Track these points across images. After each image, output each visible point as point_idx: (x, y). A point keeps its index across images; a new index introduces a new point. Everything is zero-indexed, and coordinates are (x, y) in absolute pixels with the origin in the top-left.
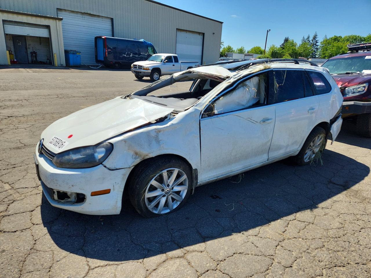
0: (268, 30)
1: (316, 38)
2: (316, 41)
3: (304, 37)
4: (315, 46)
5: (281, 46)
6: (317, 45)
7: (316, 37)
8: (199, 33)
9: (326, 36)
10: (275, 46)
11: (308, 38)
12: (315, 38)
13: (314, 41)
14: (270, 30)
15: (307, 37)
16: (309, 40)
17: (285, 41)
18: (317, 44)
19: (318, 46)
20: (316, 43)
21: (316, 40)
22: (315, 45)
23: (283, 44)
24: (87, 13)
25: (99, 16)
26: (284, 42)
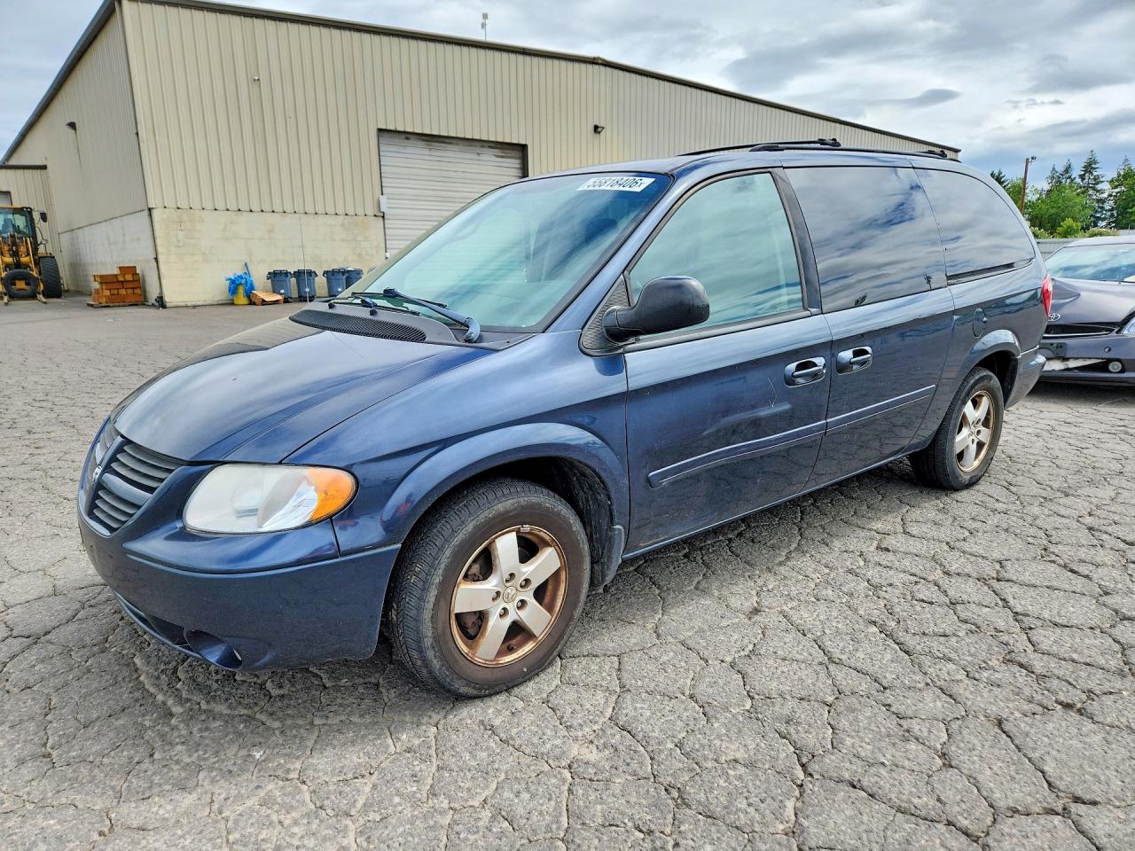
0: (1028, 159)
1: (1095, 168)
2: (1095, 179)
3: (1054, 169)
4: (1091, 192)
6: (1098, 191)
7: (1093, 166)
9: (1126, 160)
11: (1067, 171)
12: (1089, 167)
13: (1087, 178)
15: (1063, 169)
16: (1070, 177)
18: (1099, 187)
19: (1101, 191)
20: (1097, 184)
21: (1095, 174)
22: (1094, 189)
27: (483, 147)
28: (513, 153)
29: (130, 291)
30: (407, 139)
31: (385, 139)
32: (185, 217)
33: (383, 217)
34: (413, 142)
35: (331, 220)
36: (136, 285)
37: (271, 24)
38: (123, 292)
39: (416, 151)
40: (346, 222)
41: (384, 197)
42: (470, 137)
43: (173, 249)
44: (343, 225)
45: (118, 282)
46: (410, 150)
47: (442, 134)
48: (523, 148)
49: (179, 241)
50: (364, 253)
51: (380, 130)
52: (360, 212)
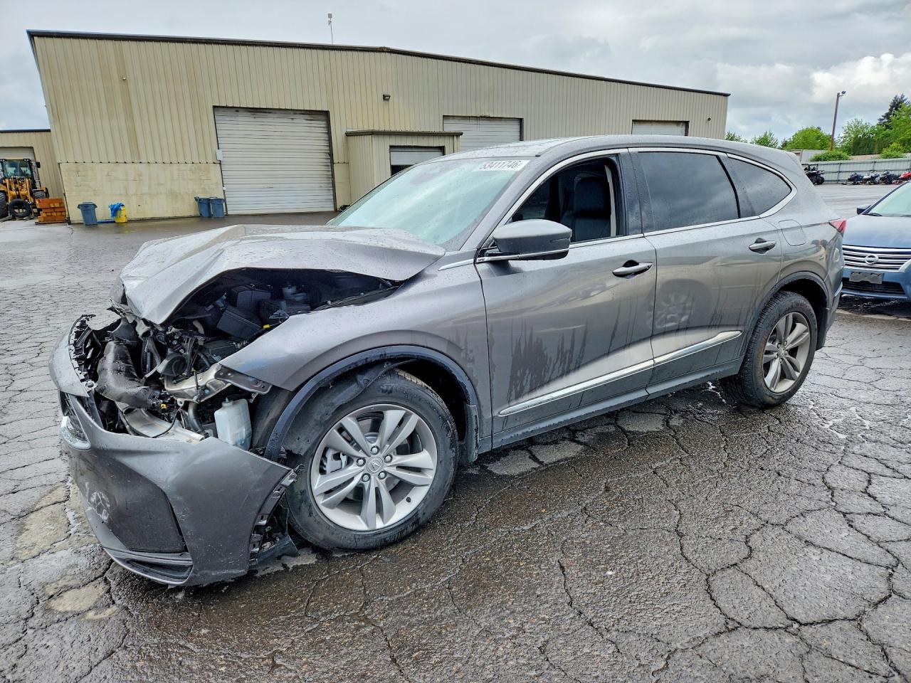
0: (839, 94)
5: (881, 120)
8: (678, 123)
10: (863, 123)
14: (843, 93)
17: (892, 107)
23: (887, 116)
24: (485, 117)
25: (501, 119)
26: (891, 110)
27: (295, 114)
28: (320, 117)
29: (59, 214)
30: (237, 111)
31: (219, 113)
32: (81, 168)
33: (220, 163)
34: (241, 113)
35: (182, 167)
36: (61, 210)
37: (133, 44)
38: (54, 214)
39: (244, 119)
40: (193, 168)
41: (220, 150)
42: (284, 108)
43: (74, 187)
44: (191, 170)
45: (50, 208)
46: (239, 119)
47: (262, 107)
48: (327, 113)
49: (77, 183)
50: (207, 188)
51: (214, 107)
52: (203, 161)
